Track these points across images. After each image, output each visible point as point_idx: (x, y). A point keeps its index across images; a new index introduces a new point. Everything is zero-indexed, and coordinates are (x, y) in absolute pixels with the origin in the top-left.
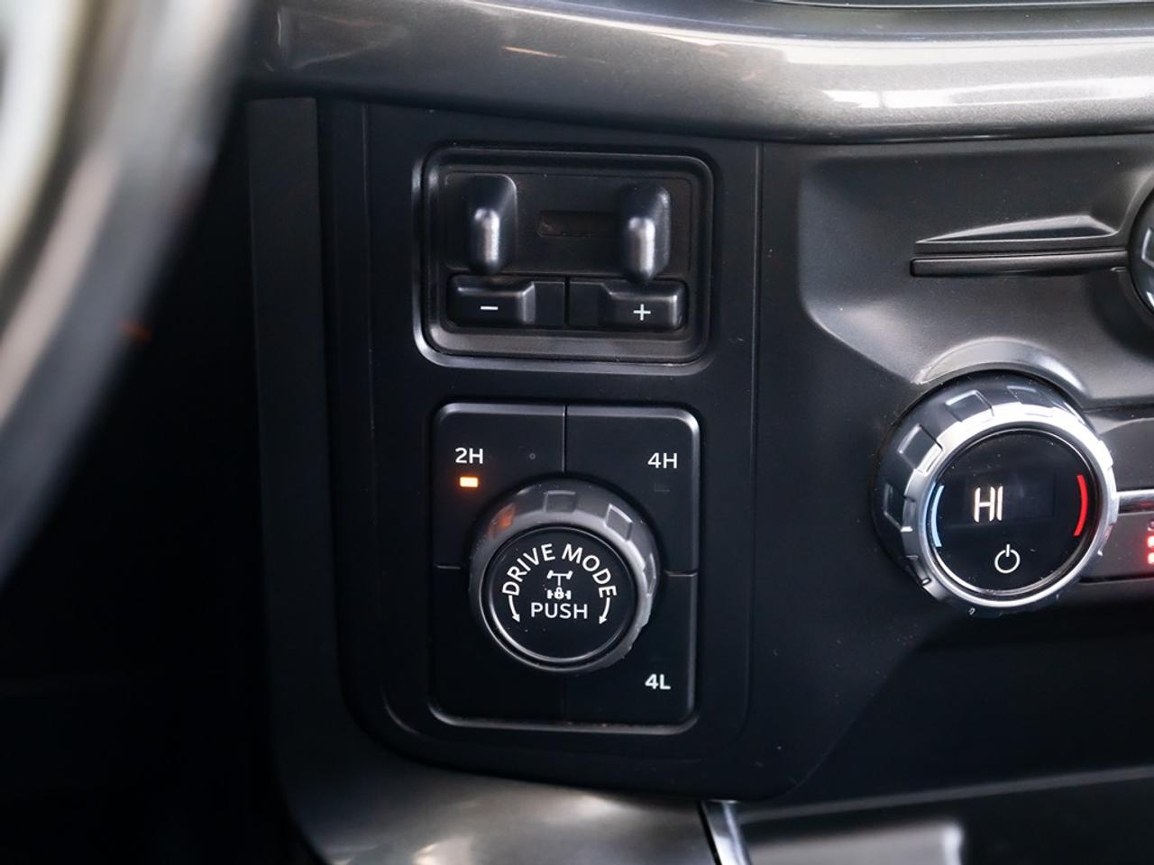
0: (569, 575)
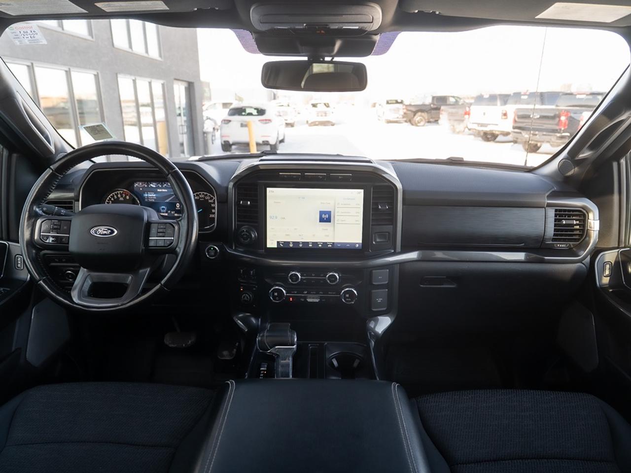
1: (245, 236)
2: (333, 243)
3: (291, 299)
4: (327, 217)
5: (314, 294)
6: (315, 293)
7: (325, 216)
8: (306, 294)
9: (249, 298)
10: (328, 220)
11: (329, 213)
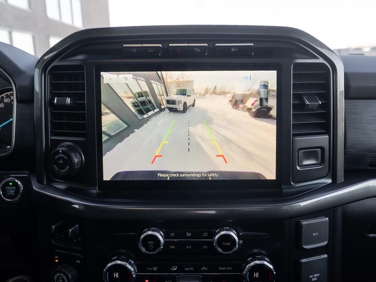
0: (62, 278)
1: (61, 162)
5: (190, 272)
6: (192, 269)
8: (175, 272)
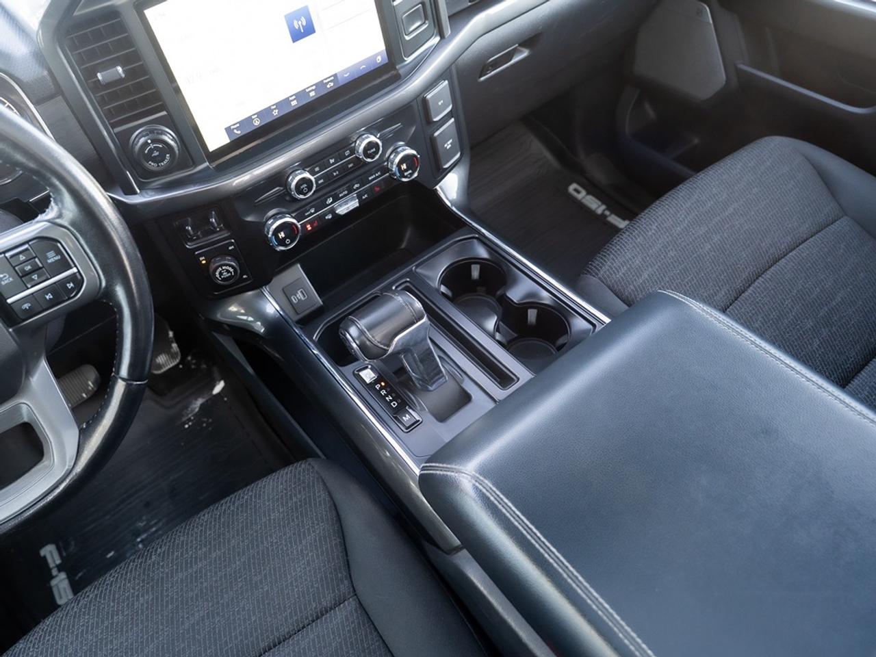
0: (225, 271)
1: (156, 154)
2: (335, 76)
3: (309, 227)
4: (304, 24)
5: (345, 195)
6: (346, 192)
7: (300, 24)
8: (332, 203)
9: (232, 270)
10: (309, 30)
11: (305, 12)
